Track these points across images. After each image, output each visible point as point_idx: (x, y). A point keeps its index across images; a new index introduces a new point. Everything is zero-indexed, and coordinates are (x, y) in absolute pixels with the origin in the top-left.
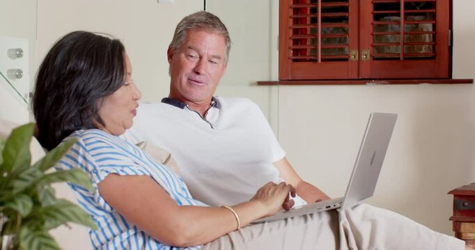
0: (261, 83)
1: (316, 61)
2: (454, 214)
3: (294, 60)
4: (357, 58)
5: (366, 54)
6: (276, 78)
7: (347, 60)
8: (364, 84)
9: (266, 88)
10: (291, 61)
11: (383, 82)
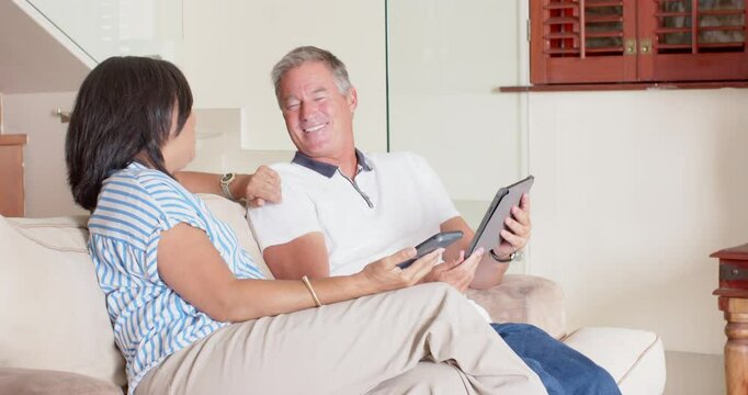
0: (504, 90)
1: (578, 55)
2: (720, 286)
3: (553, 55)
4: (635, 50)
5: (647, 46)
6: (525, 81)
7: (621, 53)
8: (644, 88)
9: (513, 96)
10: (547, 56)
11: (670, 86)
